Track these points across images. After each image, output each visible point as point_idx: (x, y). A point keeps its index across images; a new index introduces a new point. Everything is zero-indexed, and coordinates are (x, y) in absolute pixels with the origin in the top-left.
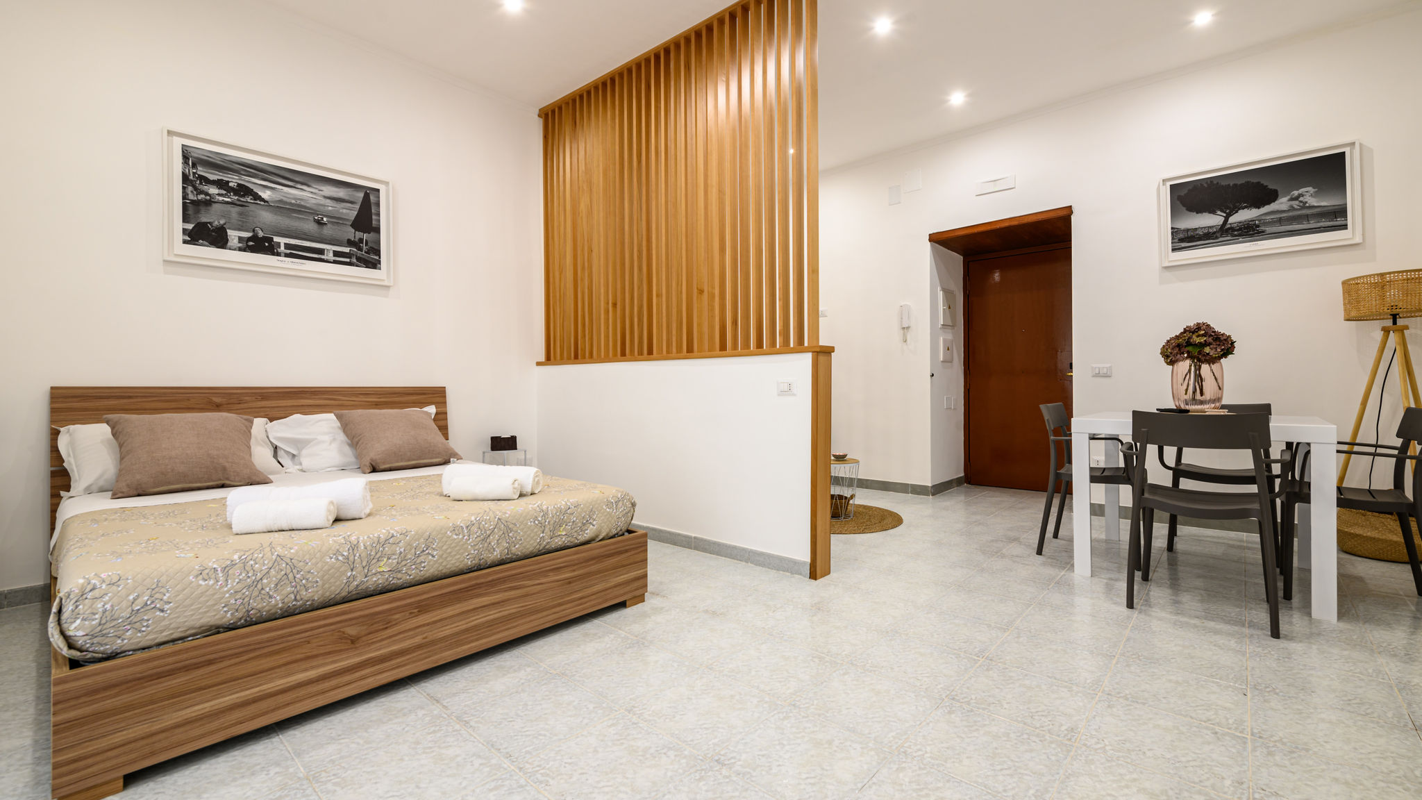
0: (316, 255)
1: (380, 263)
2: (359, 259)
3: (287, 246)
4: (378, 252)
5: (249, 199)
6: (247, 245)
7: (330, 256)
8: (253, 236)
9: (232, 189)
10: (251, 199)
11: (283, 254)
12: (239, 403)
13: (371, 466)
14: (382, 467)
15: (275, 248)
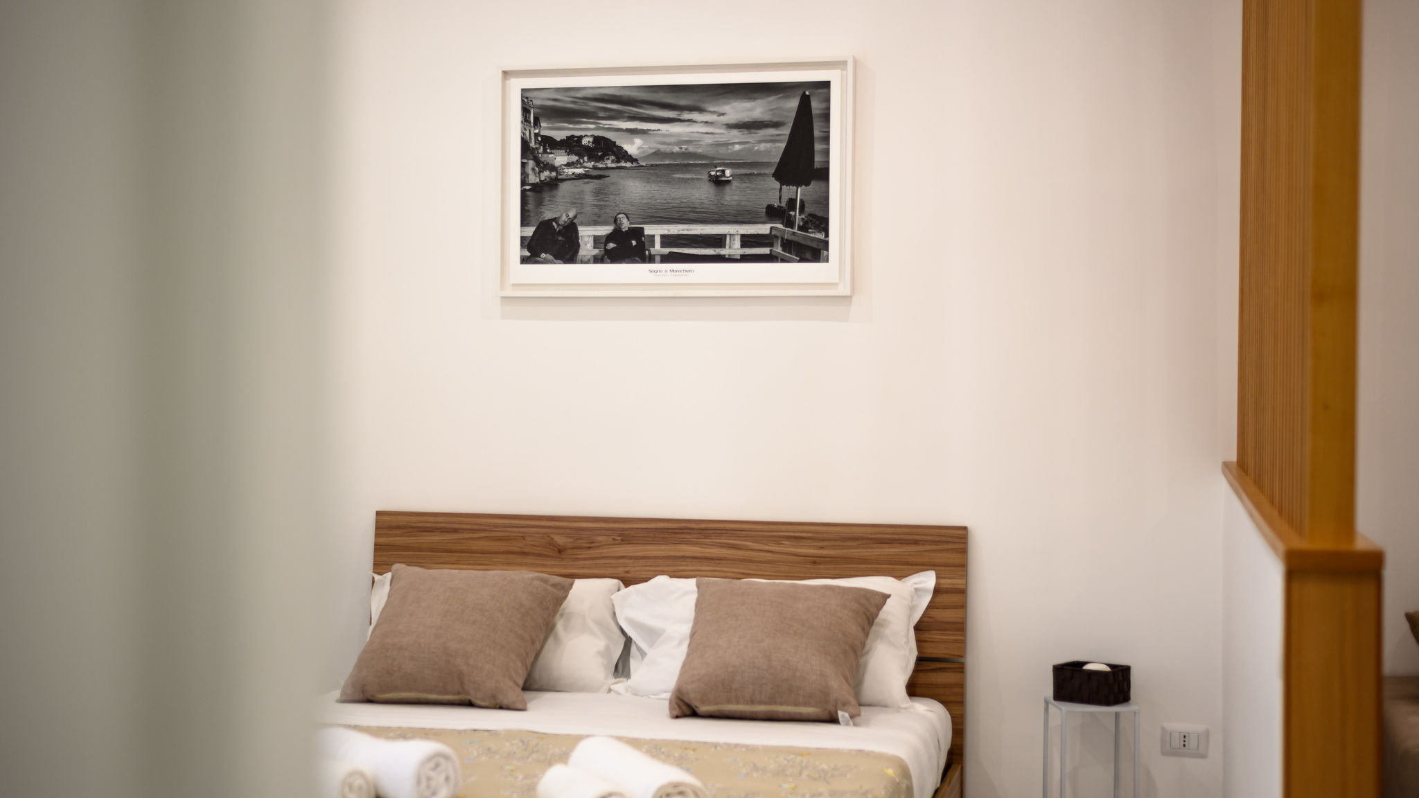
0: (712, 250)
1: (826, 246)
2: (787, 245)
3: (667, 240)
4: (821, 222)
5: (609, 162)
6: (606, 250)
7: (735, 248)
8: (615, 230)
9: (586, 148)
10: (613, 161)
11: (658, 258)
12: (590, 548)
13: (681, 704)
14: (703, 709)
15: (646, 248)
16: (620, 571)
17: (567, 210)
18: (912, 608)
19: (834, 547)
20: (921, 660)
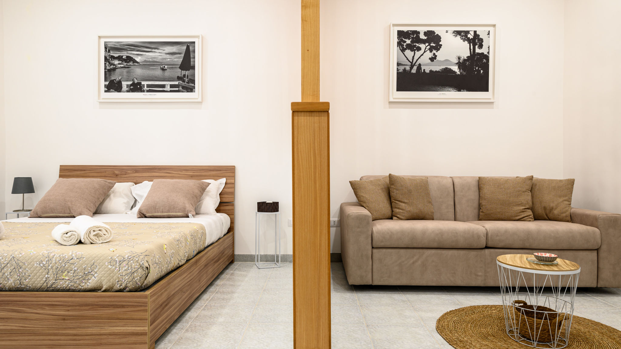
0: (161, 89)
1: (194, 87)
2: (183, 87)
3: (148, 86)
4: (193, 81)
5: (131, 63)
6: (130, 88)
7: (168, 88)
8: (133, 83)
9: (124, 59)
10: (132, 63)
11: (146, 91)
12: (126, 174)
13: (141, 214)
14: (147, 215)
15: (142, 88)
16: (135, 181)
17: (118, 77)
18: (219, 188)
19: (198, 172)
20: (220, 203)
